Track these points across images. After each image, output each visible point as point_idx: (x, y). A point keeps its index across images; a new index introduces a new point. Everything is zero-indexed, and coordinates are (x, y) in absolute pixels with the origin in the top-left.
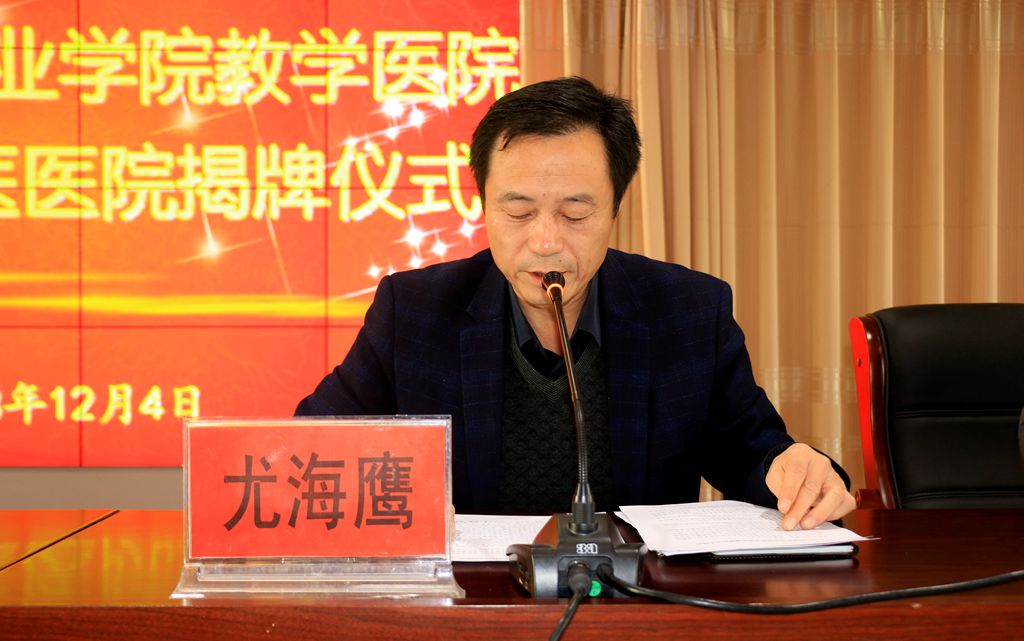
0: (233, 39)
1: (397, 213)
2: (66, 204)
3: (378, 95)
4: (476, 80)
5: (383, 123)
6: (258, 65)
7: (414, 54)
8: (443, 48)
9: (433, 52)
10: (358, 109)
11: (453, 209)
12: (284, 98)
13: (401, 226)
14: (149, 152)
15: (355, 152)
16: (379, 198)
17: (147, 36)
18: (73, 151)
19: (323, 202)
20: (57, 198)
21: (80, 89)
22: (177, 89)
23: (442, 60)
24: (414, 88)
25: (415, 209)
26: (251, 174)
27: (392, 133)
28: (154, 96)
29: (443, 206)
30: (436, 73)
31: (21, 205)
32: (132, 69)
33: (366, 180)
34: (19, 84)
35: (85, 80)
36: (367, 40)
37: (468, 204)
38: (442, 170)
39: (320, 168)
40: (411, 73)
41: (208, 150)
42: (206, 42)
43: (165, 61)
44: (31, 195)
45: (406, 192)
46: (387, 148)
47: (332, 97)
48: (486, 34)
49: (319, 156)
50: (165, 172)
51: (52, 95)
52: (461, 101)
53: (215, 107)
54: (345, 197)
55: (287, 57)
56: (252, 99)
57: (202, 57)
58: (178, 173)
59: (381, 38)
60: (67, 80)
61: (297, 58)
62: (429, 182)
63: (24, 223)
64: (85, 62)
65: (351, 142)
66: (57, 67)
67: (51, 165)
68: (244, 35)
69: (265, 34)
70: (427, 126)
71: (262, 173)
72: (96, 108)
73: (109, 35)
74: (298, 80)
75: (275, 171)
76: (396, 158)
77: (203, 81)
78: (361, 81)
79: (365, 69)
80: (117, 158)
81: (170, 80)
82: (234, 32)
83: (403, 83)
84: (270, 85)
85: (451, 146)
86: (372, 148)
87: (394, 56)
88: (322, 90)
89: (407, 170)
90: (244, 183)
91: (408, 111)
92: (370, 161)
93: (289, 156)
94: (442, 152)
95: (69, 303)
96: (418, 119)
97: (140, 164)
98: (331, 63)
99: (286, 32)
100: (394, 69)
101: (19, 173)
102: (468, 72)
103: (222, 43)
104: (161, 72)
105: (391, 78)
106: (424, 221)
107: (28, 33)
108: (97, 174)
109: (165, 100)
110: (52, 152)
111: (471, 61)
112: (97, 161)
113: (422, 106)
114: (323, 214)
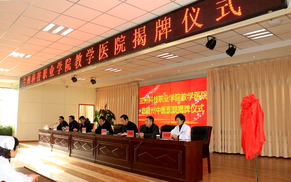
0: (182, 94)
1: (197, 112)
2: (169, 112)
3: (195, 99)
4: (204, 96)
5: (195, 102)
6: (184, 97)
7: (198, 94)
8: (200, 93)
9: (199, 94)
10: (193, 101)
11: (202, 112)
12: (187, 100)
13: (197, 114)
14: (176, 107)
15: (193, 105)
16: (195, 110)
17: (176, 94)
18: (170, 107)
19: (190, 111)
20: (169, 111)
21: (171, 100)
22: (178, 100)
23: (200, 95)
24: (198, 98)
25: (198, 111)
26: (184, 108)
27: (196, 103)
28: (176, 101)
29: (201, 111)
30: (200, 96)
31: (166, 112)
32: (174, 98)
33: (194, 109)
34: (166, 100)
35: (171, 99)
36: (194, 93)
37: (203, 111)
38: (200, 107)
39: (190, 107)
40: (197, 96)
41: (180, 106)
42: (180, 95)
43: (177, 97)
44: (167, 111)
45: (197, 110)
46: (195, 105)
47: (191, 99)
48: (204, 91)
49: (190, 106)
50: (177, 108)
51: (169, 101)
52: (202, 99)
53: (181, 101)
54: (192, 110)
55: (187, 96)
56: (184, 100)
57: (180, 96)
58: (178, 108)
59: (195, 93)
60: (170, 99)
61: (188, 96)
62: (199, 108)
63: (167, 114)
64: (171, 98)
65: (192, 104)
66: (169, 98)
67: (169, 108)
68: (183, 94)
69: (185, 93)
70: (199, 102)
71: (185, 108)
72: (172, 102)
73: (173, 95)
74: (188, 98)
75: (186, 108)
76: (196, 106)
77: (180, 99)
78: (193, 98)
79: (193, 96)
80: (173, 107)
81: (177, 99)
82: (182, 93)
83: (197, 98)
84: (185, 99)
85: (201, 104)
86: (194, 105)
87: (196, 94)
88: (190, 99)
89: (197, 107)
90: (183, 109)
91: (197, 101)
92: (194, 106)
93: (187, 106)
94: (201, 105)
95: (170, 122)
96: (198, 101)
97: (175, 108)
98: (191, 96)
99: (187, 93)
100: (196, 96)
101: (166, 109)
102: (203, 96)
103: (182, 95)
104: (177, 98)
105: (196, 97)
106: (199, 113)
107: (167, 95)
108: (172, 109)
109: (177, 101)
110: (168, 107)
111: (203, 95)
112: (172, 107)
113: (199, 100)
114: (190, 112)
